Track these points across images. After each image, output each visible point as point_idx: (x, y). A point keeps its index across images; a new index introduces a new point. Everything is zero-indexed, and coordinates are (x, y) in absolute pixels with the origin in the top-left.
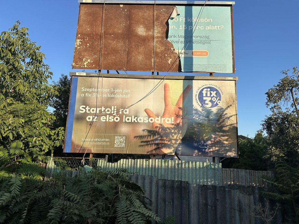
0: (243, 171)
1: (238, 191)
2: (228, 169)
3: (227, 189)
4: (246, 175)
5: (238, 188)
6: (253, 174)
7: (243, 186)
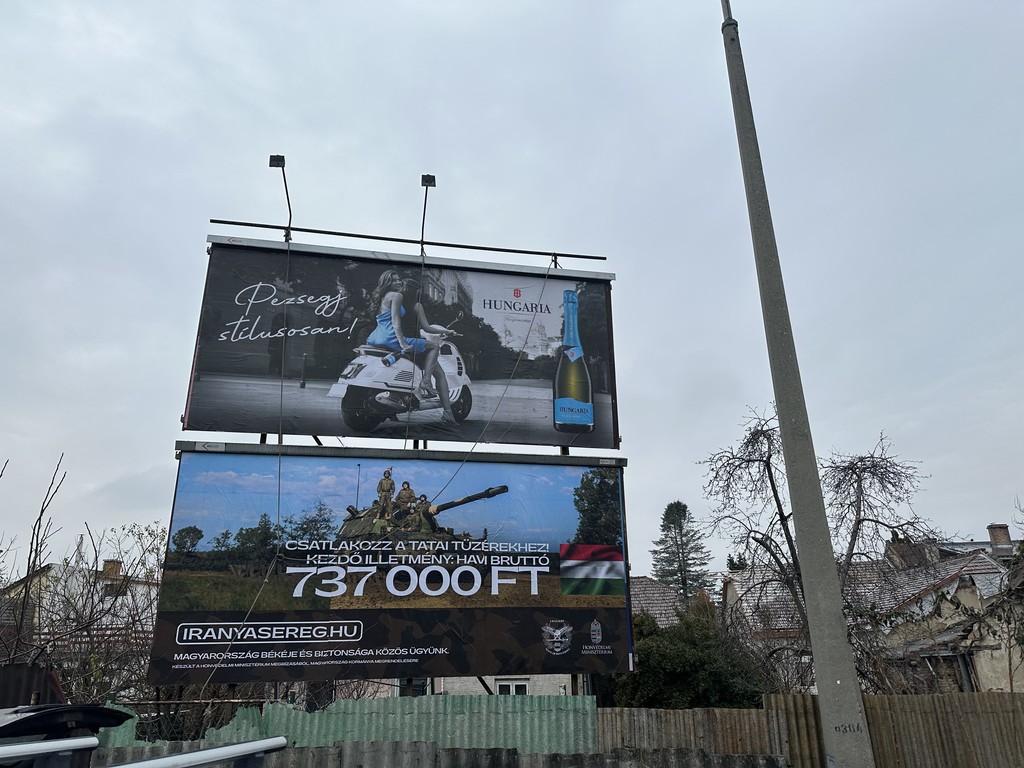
0: (643, 710)
1: (633, 762)
2: (609, 710)
3: (608, 761)
4: (651, 722)
5: (634, 756)
6: (664, 719)
7: (645, 751)
